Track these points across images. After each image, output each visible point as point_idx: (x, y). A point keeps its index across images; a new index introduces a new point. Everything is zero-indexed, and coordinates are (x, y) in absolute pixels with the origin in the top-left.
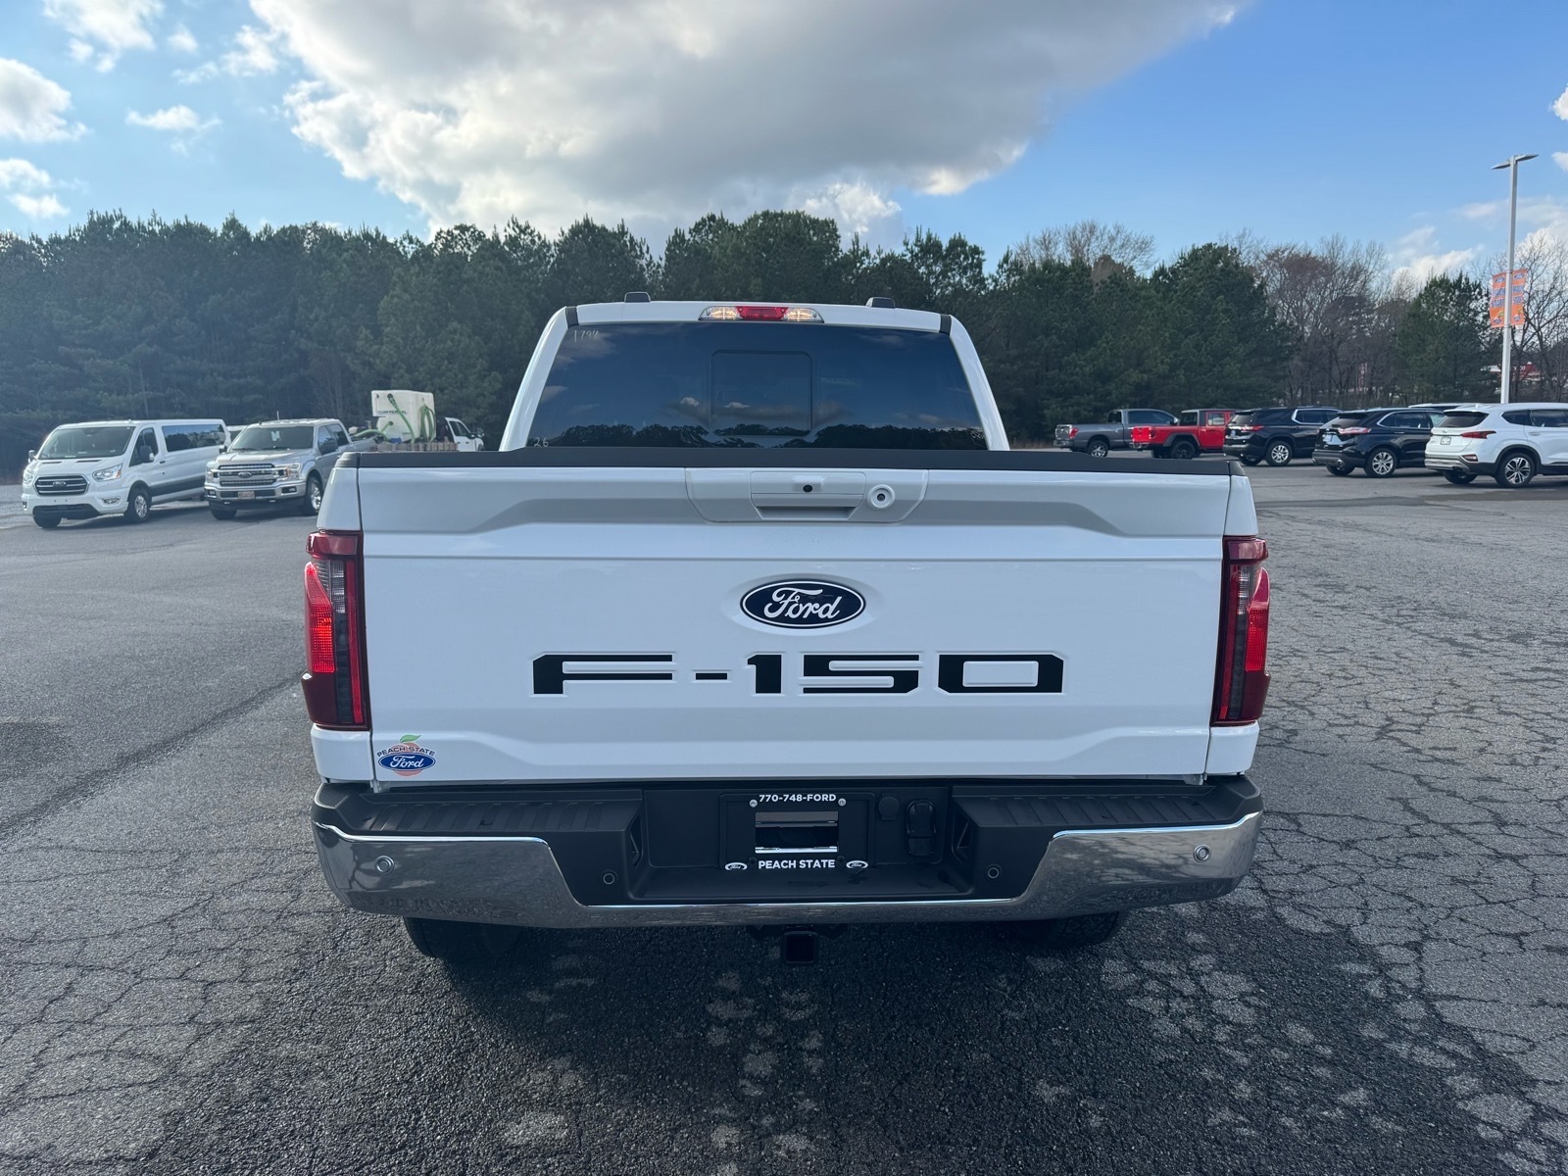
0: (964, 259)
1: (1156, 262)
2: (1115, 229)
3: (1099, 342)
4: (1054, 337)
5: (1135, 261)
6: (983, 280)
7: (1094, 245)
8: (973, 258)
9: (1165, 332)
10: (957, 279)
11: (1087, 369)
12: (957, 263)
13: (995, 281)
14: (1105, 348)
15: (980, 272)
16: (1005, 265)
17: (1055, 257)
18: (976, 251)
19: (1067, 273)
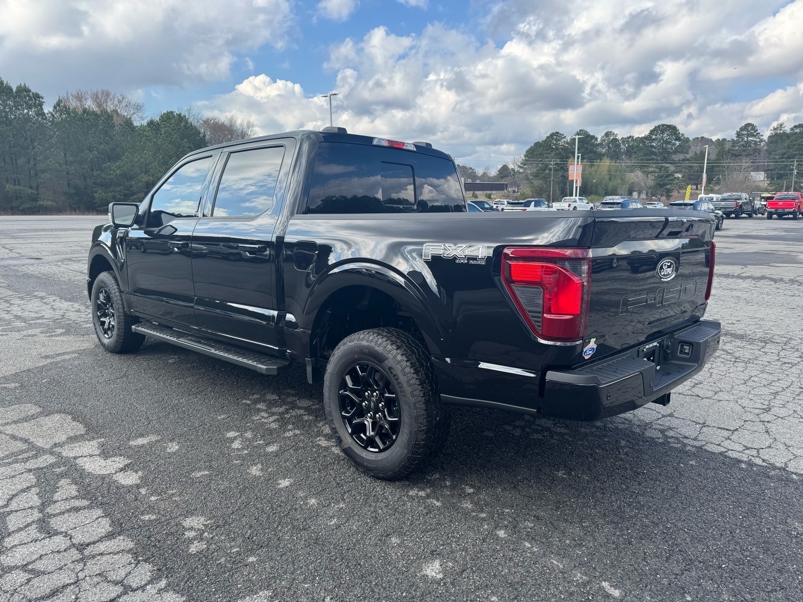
0: (29, 100)
1: (147, 117)
2: (121, 96)
3: (123, 158)
4: (96, 153)
5: (135, 115)
6: (44, 114)
7: (109, 103)
8: (36, 100)
9: (159, 155)
10: (26, 111)
11: (118, 172)
12: (25, 102)
13: (52, 115)
14: (126, 161)
15: (42, 109)
16: (58, 107)
17: (86, 106)
18: (37, 96)
19: (99, 117)
